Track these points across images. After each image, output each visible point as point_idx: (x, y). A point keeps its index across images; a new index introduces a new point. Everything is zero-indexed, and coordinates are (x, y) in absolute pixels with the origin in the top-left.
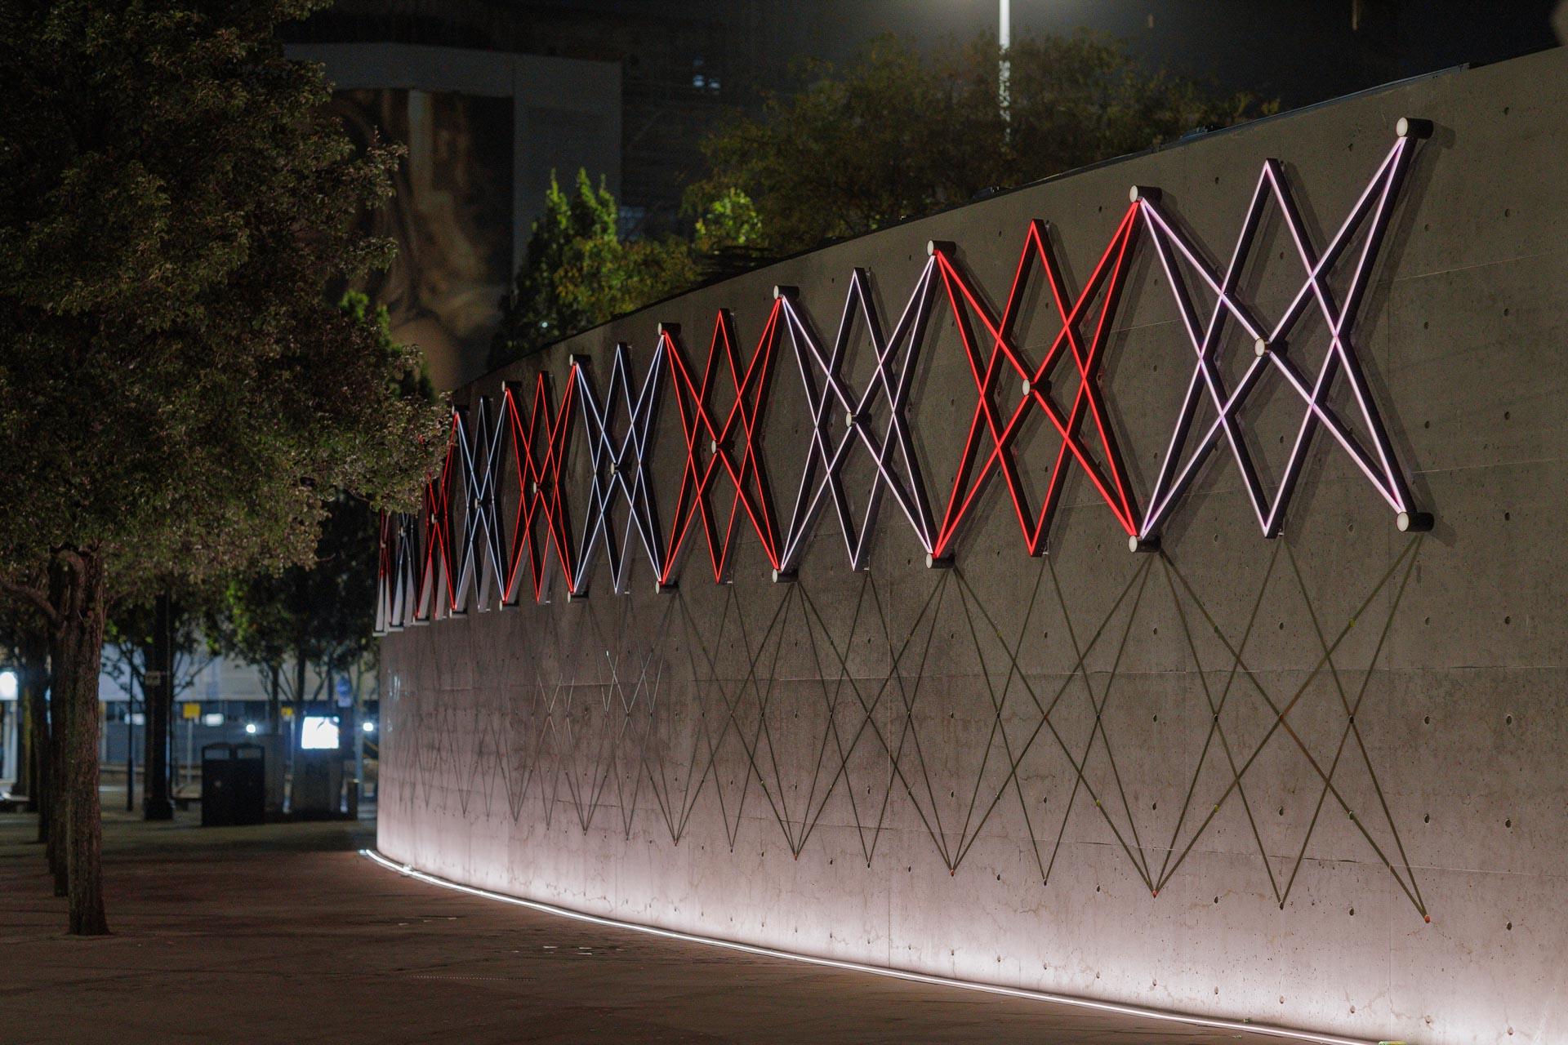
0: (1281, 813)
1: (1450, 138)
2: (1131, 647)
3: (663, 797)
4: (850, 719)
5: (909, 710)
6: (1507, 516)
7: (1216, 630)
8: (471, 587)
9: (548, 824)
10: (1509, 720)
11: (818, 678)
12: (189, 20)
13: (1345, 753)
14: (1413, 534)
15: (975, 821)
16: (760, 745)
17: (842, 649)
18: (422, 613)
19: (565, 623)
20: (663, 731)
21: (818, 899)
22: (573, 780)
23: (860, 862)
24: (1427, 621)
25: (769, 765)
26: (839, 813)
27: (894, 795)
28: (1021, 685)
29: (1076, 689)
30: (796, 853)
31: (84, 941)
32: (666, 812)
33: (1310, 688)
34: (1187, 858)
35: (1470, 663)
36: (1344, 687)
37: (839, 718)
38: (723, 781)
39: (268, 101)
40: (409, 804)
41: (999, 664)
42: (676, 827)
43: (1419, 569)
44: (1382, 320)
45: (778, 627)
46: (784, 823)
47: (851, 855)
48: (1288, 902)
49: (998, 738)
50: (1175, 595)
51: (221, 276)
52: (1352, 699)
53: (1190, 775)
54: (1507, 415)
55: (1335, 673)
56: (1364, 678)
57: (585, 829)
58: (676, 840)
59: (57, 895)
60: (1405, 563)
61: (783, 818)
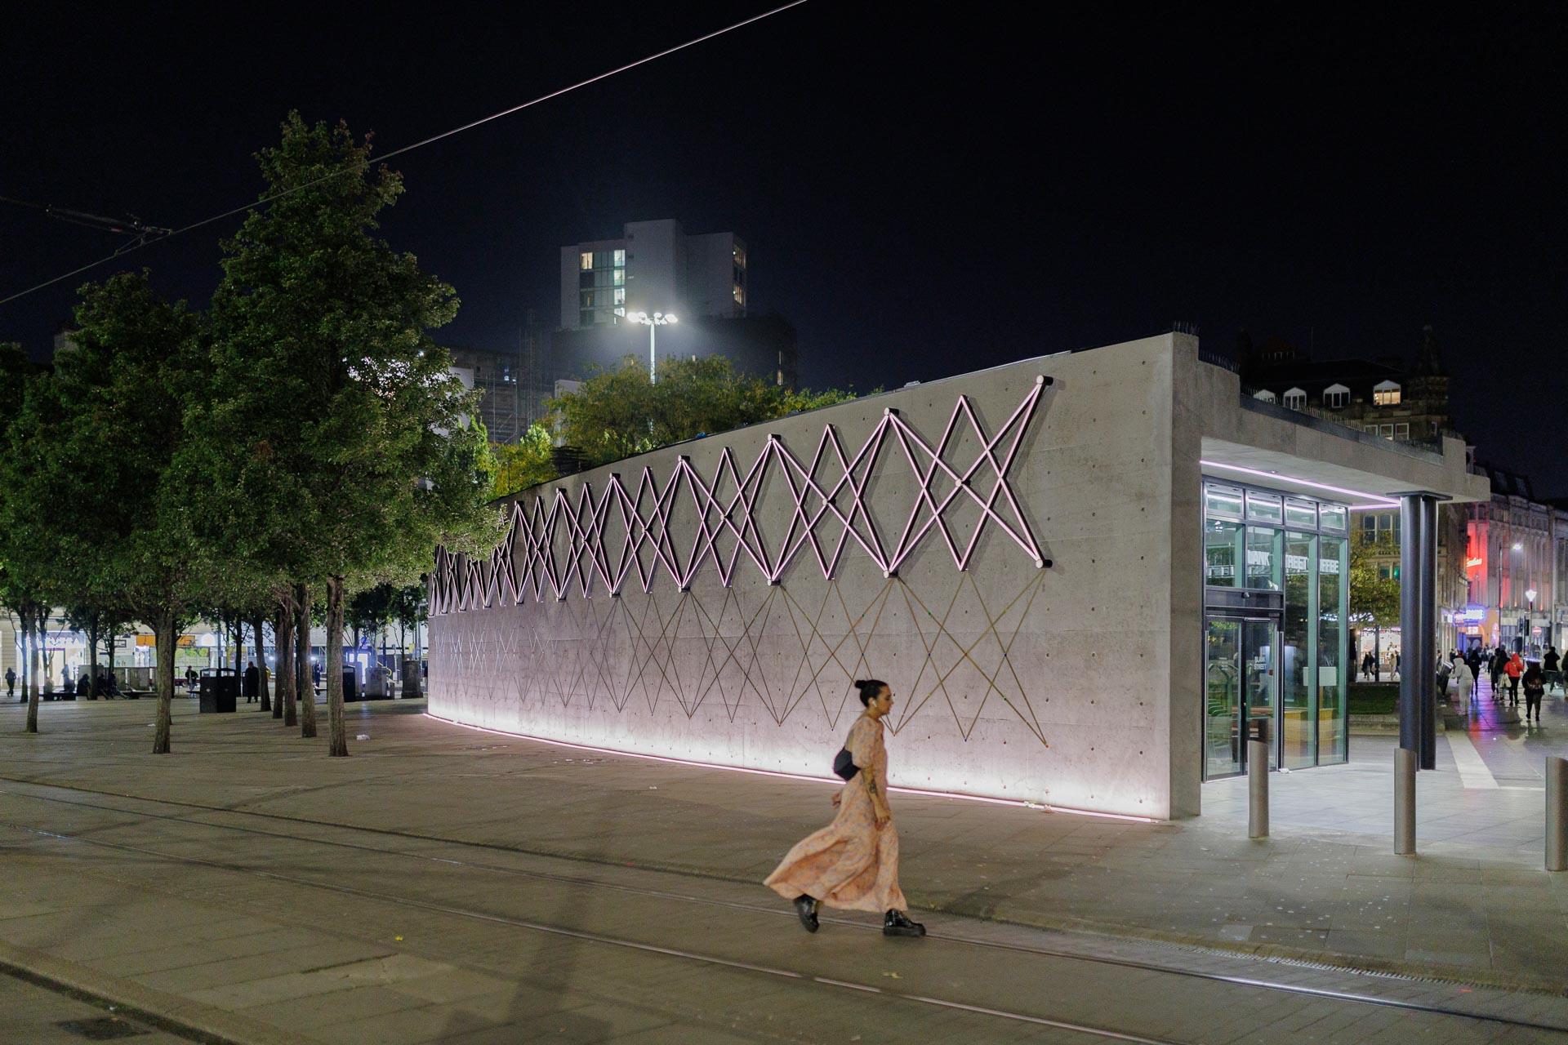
0: (966, 698)
1: (1062, 385)
2: (881, 622)
3: (612, 691)
4: (721, 655)
5: (755, 651)
6: (1093, 561)
7: (930, 614)
8: (469, 598)
9: (543, 703)
10: (1093, 655)
11: (702, 636)
12: (392, 325)
13: (1002, 669)
14: (1044, 569)
15: (792, 702)
16: (669, 667)
17: (716, 623)
18: (444, 610)
19: (552, 612)
20: (611, 661)
21: (703, 737)
22: (558, 683)
23: (727, 721)
24: (1048, 609)
25: (674, 676)
26: (714, 698)
27: (746, 690)
28: (819, 639)
29: (851, 641)
30: (690, 716)
31: (335, 760)
32: (614, 698)
33: (982, 641)
34: (912, 718)
35: (1072, 629)
36: (1001, 639)
37: (714, 655)
38: (647, 683)
39: (427, 365)
40: (454, 694)
41: (807, 630)
42: (620, 705)
43: (1044, 586)
44: (1024, 471)
45: (679, 614)
46: (683, 703)
47: (722, 717)
48: (969, 738)
49: (806, 663)
50: (906, 598)
51: (409, 447)
52: (1005, 646)
53: (914, 681)
54: (1094, 514)
55: (996, 633)
56: (1013, 635)
57: (566, 705)
58: (620, 710)
59: (303, 736)
60: (1036, 582)
61: (682, 700)
